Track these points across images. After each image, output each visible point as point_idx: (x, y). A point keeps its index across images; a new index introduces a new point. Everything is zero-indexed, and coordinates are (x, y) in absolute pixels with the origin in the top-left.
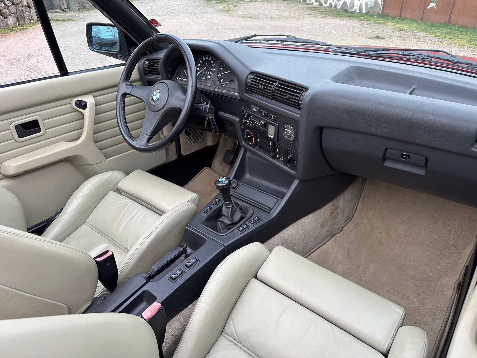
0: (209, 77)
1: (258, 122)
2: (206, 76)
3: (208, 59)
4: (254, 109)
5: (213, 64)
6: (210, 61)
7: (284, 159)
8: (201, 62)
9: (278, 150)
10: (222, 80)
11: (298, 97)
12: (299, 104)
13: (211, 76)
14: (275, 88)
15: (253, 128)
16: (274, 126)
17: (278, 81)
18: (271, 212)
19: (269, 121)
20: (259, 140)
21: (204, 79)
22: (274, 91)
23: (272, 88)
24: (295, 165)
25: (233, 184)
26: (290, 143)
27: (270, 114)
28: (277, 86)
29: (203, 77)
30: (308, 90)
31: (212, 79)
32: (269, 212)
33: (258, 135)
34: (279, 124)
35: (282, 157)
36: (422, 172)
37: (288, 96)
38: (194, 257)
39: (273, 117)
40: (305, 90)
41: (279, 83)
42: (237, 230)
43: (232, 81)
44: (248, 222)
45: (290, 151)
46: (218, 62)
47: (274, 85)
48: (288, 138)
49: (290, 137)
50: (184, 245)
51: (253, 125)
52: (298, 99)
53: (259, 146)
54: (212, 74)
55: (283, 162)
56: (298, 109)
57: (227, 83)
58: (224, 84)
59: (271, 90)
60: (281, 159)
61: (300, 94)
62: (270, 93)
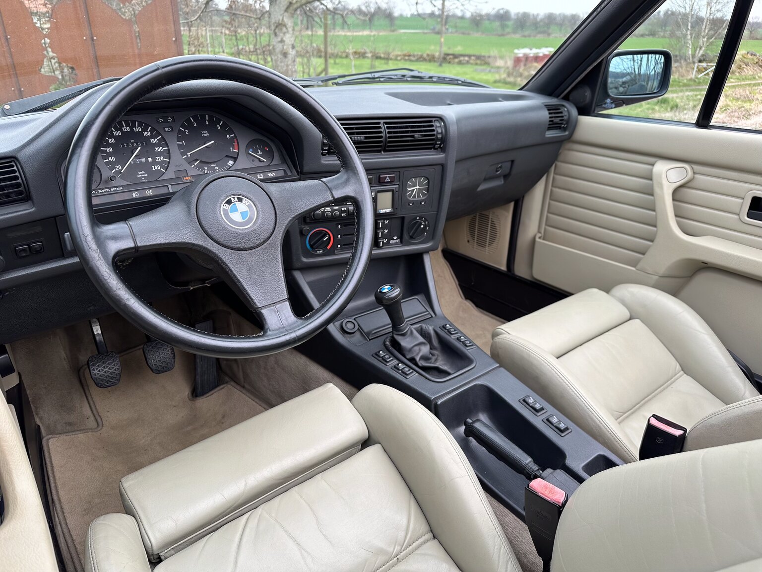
0: (158, 167)
2: (145, 168)
3: (132, 129)
5: (154, 137)
7: (406, 237)
8: (112, 141)
9: (386, 231)
10: (195, 164)
11: (433, 130)
12: (437, 139)
13: (160, 163)
14: (387, 130)
15: (343, 215)
16: (392, 191)
17: (382, 121)
18: (433, 315)
19: (379, 188)
20: (339, 236)
21: (143, 175)
22: (388, 135)
23: (381, 132)
24: (426, 234)
25: (350, 326)
26: (421, 203)
27: (381, 176)
28: (388, 128)
29: (141, 173)
30: (443, 118)
31: (172, 168)
32: (432, 317)
33: (339, 226)
34: (398, 185)
35: (395, 238)
36: (499, 182)
37: (417, 135)
38: (521, 401)
39: (388, 178)
40: (433, 119)
41: (386, 123)
42: (468, 348)
43: (227, 158)
44: (452, 336)
45: (418, 218)
46: (166, 129)
47: (383, 128)
48: (416, 199)
49: (419, 196)
50: (469, 421)
51: (343, 209)
52: (435, 133)
53: (339, 246)
54: (162, 158)
55: (401, 242)
56: (430, 149)
57: (213, 165)
58: (206, 171)
59: (381, 137)
60: (391, 242)
61: (432, 126)
62: (381, 142)
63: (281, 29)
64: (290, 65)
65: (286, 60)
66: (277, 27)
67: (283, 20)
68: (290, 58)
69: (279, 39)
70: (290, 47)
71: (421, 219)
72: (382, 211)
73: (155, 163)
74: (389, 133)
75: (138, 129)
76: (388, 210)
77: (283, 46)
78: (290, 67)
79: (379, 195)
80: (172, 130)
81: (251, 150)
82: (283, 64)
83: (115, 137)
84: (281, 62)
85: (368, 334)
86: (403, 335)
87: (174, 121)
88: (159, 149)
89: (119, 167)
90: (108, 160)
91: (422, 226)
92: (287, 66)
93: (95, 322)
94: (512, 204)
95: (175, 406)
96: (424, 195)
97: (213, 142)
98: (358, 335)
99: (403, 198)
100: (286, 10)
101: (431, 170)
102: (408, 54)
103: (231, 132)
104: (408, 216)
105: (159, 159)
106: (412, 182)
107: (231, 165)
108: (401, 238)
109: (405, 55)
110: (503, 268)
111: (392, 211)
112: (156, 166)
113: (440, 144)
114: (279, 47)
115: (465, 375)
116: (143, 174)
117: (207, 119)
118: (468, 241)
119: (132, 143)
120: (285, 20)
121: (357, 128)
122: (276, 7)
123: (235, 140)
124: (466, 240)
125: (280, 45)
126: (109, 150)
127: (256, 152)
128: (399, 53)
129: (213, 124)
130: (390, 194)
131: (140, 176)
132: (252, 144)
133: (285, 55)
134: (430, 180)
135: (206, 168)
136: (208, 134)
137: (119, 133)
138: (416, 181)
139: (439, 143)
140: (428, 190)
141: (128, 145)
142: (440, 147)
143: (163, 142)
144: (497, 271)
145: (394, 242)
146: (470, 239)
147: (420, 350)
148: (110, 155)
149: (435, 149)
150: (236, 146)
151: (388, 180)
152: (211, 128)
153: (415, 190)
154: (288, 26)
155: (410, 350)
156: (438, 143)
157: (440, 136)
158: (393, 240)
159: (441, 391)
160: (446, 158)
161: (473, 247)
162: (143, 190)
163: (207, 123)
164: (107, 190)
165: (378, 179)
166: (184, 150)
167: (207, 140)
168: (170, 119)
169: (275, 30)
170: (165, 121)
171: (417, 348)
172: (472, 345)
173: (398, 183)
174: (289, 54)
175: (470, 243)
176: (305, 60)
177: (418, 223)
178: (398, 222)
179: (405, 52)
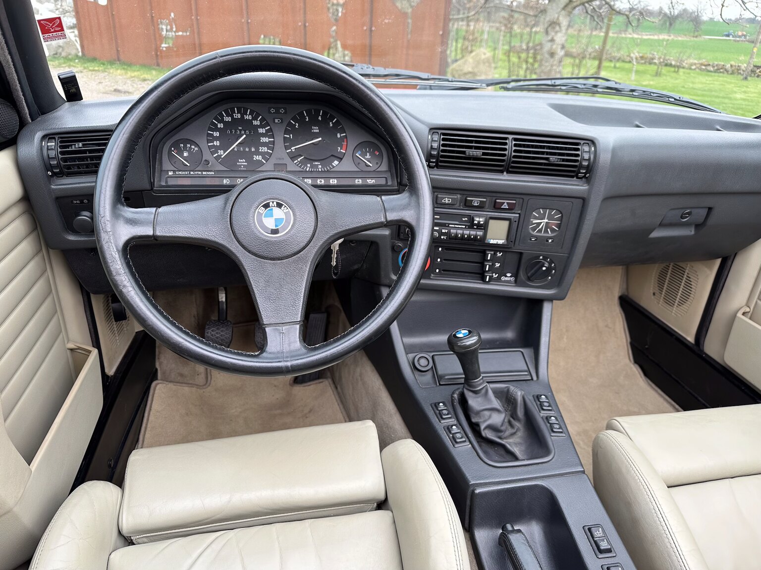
0: (259, 158)
1: (457, 223)
2: (248, 157)
3: (242, 116)
4: (447, 201)
5: (262, 126)
6: (250, 122)
7: (522, 275)
8: (220, 126)
9: (498, 265)
10: (299, 160)
11: (577, 155)
12: (581, 167)
13: (263, 154)
14: (514, 148)
15: (442, 237)
16: (509, 219)
17: (511, 137)
18: (535, 378)
19: (493, 214)
20: (439, 260)
21: (243, 164)
22: (513, 154)
23: (505, 150)
24: (550, 278)
25: (423, 362)
26: (547, 241)
27: (498, 201)
28: (515, 145)
29: (241, 161)
30: (596, 142)
31: (273, 160)
32: (532, 379)
33: (440, 249)
34: (519, 214)
35: (509, 275)
36: (690, 232)
37: (553, 158)
38: (586, 528)
39: (505, 204)
40: (582, 142)
41: (515, 140)
42: (553, 434)
43: (332, 157)
44: (542, 412)
45: (541, 257)
46: (276, 121)
47: (510, 145)
48: (542, 234)
49: (546, 231)
50: (509, 527)
51: (443, 231)
52: (579, 158)
53: (437, 271)
54: (265, 149)
55: (516, 281)
56: (572, 177)
57: (316, 163)
58: (308, 168)
59: (504, 155)
60: (503, 278)
61: (578, 150)
62: (503, 161)
63: (554, 28)
64: (555, 65)
65: (552, 60)
66: (550, 25)
67: (558, 19)
68: (557, 58)
69: (550, 38)
70: (560, 47)
71: (545, 258)
72: (492, 242)
73: (257, 153)
74: (515, 151)
75: (248, 117)
76: (501, 242)
77: (552, 46)
78: (554, 67)
79: (491, 222)
80: (282, 122)
81: (360, 152)
82: (547, 64)
83: (225, 123)
84: (546, 62)
85: (440, 378)
86: (475, 392)
87: (285, 113)
88: (265, 140)
89: (221, 152)
90: (212, 144)
91: (544, 268)
92: (552, 66)
93: (222, 290)
94: (718, 262)
95: (275, 386)
96: (553, 230)
97: (320, 139)
98: (429, 376)
99: (523, 230)
100: (564, 8)
101: (567, 203)
102: (706, 63)
103: (342, 131)
104: (528, 252)
105: (262, 149)
106: (539, 213)
107: (335, 165)
108: (516, 275)
109: (702, 64)
110: (691, 339)
111: (506, 243)
112: (258, 156)
113: (586, 173)
114: (547, 47)
115: (530, 468)
116: (243, 162)
117: (321, 114)
118: (654, 294)
119: (240, 130)
120: (561, 18)
121: (477, 142)
122: (554, 5)
123: (345, 140)
124: (652, 292)
125: (549, 44)
126: (216, 134)
127: (364, 155)
128: (696, 61)
129: (326, 120)
130: (506, 223)
131: (240, 164)
132: (360, 146)
133: (552, 54)
134: (564, 215)
135: (309, 165)
136: (318, 131)
137: (229, 119)
138: (545, 213)
139: (584, 171)
140: (559, 226)
141: (236, 132)
142: (584, 177)
143: (270, 133)
144: (680, 341)
145: (506, 279)
146: (657, 292)
147: (490, 417)
148: (216, 139)
149: (578, 178)
150: (344, 147)
151: (505, 206)
152: (323, 125)
153: (543, 223)
154: (562, 25)
155: (478, 413)
156: (581, 171)
157: (585, 163)
158: (506, 276)
159: (487, 478)
160: (590, 191)
161: (659, 303)
162: (234, 178)
163: (320, 118)
164: (199, 173)
165: (493, 204)
166: (288, 144)
167: (316, 136)
168: (282, 111)
169: (547, 29)
170: (277, 112)
171: (487, 413)
172: (561, 432)
173: (519, 212)
174: (557, 54)
175: (655, 296)
176: (577, 61)
177: (540, 264)
178: (515, 258)
179: (703, 61)
